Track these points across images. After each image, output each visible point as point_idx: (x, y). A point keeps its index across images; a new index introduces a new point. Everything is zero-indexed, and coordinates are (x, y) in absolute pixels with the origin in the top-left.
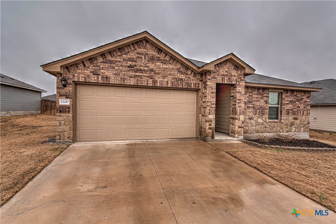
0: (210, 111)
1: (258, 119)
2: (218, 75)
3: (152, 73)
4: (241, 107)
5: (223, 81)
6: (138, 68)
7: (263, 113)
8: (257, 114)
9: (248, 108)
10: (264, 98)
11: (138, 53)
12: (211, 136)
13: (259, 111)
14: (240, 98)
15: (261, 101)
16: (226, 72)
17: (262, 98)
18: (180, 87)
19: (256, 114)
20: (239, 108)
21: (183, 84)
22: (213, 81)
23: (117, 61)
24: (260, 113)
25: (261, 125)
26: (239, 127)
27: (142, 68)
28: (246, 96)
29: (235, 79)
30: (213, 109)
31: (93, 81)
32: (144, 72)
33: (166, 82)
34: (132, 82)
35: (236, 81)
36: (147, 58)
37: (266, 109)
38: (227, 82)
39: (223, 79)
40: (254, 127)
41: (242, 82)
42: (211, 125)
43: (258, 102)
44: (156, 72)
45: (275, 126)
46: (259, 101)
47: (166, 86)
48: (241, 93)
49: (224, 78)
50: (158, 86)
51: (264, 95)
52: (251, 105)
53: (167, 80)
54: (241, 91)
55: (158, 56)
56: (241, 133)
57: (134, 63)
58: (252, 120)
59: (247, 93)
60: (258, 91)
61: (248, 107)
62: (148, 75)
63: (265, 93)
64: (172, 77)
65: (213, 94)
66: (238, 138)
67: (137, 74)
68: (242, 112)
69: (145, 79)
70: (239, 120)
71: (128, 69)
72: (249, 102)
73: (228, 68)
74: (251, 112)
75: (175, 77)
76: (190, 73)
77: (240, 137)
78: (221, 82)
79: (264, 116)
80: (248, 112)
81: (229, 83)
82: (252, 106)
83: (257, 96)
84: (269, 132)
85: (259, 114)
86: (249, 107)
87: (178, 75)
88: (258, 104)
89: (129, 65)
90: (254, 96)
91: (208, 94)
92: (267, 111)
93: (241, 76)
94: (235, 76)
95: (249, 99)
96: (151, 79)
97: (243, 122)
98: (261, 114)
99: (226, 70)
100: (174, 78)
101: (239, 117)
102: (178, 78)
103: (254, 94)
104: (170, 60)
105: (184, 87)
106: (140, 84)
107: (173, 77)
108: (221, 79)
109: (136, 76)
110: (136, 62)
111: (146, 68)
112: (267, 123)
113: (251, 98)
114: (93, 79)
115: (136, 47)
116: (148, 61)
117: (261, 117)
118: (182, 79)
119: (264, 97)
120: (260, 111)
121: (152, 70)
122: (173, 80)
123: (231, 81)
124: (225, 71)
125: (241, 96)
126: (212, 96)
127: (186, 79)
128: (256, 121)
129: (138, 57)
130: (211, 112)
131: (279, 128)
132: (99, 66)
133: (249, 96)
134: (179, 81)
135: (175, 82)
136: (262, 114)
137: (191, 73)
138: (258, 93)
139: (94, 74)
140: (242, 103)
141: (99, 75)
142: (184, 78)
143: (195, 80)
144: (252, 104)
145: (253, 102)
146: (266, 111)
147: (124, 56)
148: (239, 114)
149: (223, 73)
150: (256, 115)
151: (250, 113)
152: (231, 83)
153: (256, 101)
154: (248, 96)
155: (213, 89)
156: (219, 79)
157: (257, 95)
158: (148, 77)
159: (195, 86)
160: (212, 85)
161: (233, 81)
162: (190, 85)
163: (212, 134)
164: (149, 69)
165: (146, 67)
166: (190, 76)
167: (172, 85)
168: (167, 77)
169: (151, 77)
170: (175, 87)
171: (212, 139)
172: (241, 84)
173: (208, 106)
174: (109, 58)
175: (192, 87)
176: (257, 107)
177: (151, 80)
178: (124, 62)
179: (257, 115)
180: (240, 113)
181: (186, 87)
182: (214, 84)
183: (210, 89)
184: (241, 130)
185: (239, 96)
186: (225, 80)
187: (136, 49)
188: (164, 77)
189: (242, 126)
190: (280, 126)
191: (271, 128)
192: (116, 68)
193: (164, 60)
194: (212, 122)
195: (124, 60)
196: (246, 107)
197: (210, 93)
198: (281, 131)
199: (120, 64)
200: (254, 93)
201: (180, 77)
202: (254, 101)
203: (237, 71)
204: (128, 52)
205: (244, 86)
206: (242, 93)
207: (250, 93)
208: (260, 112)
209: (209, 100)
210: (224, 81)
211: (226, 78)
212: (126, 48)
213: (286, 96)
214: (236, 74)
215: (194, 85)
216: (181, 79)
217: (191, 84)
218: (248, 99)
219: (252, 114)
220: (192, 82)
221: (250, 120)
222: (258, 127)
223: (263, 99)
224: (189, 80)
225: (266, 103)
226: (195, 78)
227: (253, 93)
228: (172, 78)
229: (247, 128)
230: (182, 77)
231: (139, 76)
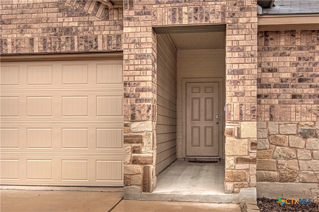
0: (133, 109)
2: (157, 2)
4: (243, 94)
5: (174, 19)
9: (297, 100)
12: (140, 182)
14: (241, 67)
18: (64, 49)
20: (235, 99)
21: (73, 41)
22: (142, 23)
26: (240, 160)
28: (284, 62)
29: (218, 8)
30: (142, 104)
33: (27, 41)
35: (223, 14)
38: (189, 21)
39: (174, 14)
41: (248, 14)
42: (139, 152)
47: (27, 51)
48: (242, 50)
49: (180, 10)
52: (306, 91)
53: (29, 36)
54: (241, 43)
56: (245, 180)
58: (311, 140)
59: (288, 52)
61: (294, 97)
64: (42, 25)
65: (144, 61)
66: (237, 195)
68: (249, 112)
70: (239, 137)
72: (300, 80)
74: (310, 111)
75: (51, 24)
76: (92, 9)
77: (242, 190)
78: (168, 22)
80: (297, 111)
81: (198, 22)
82: (313, 91)
86: (300, 96)
87: (60, 20)
90: (318, 58)
91: (127, 60)
95: (299, 70)
97: (253, 144)
100: (48, 29)
101: (239, 129)
102: (60, 28)
105: (76, 50)
107: (45, 26)
108: (170, 13)
113: (305, 66)
118: (72, 28)
122: (45, 35)
123: (205, 15)
125: (242, 60)
126: (141, 66)
127: (80, 29)
130: (137, 113)
133: (300, 59)
134: (61, 35)
135: (50, 39)
137: (96, 9)
140: (248, 82)
142: (76, 24)
143: (107, 28)
144: (311, 86)
145: (317, 79)
148: (237, 117)
152: (204, 22)
154: (295, 59)
155: (143, 46)
156: (163, 15)
159: (109, 45)
160: (139, 35)
161: (211, 17)
162: (94, 43)
163: (144, 178)
166: (92, 19)
167: (45, 47)
168: (30, 28)
170: (53, 51)
171: (144, 191)
172: (241, 20)
173: (128, 97)
175: (100, 49)
180: (241, 114)
181: (82, 48)
182: (147, 31)
183: (132, 46)
184: (248, 170)
185: (235, 61)
186: (181, 14)
188: (23, 28)
189: (251, 155)
194: (140, 141)
196: (289, 96)
197: (132, 57)
201: (65, 24)
205: (255, 26)
206: (249, 49)
207: (301, 48)
209: (131, 79)
210: (180, 19)
211: (185, 9)
215: (103, 42)
216: (68, 30)
217: (96, 39)
218: (294, 70)
219: (315, 119)
220: (99, 33)
221: (305, 138)
224: (91, 28)
226: (107, 22)
227: (313, 48)
228: (43, 29)
229: (292, 165)
230: (71, 24)
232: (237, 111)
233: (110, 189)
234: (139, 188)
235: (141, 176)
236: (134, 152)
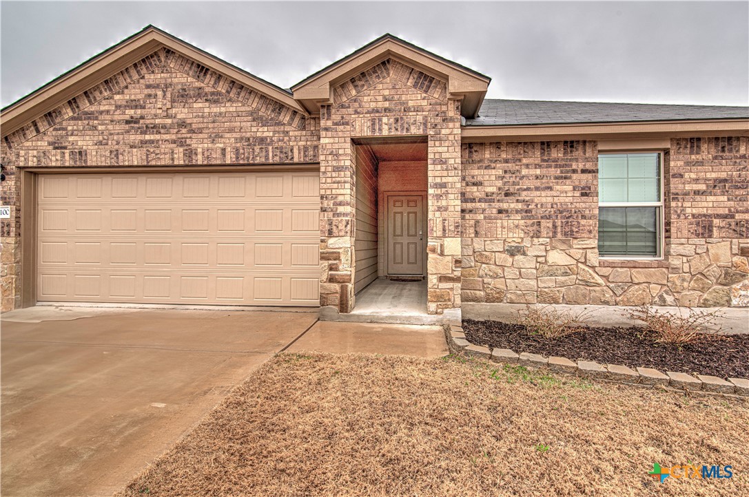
0: (331, 224)
1: (546, 251)
2: (356, 112)
3: (184, 131)
4: (446, 209)
5: (373, 130)
6: (148, 122)
7: (572, 231)
8: (544, 232)
9: (503, 216)
10: (575, 176)
11: (148, 87)
12: (337, 302)
13: (550, 225)
14: (444, 180)
15: (558, 187)
16: (386, 99)
17: (566, 178)
18: (258, 160)
19: (537, 235)
20: (437, 214)
21: (267, 151)
22: (340, 134)
23: (101, 113)
24: (555, 233)
25: (565, 274)
26: (443, 278)
27: (157, 121)
28: (490, 176)
29: (420, 118)
30: (340, 219)
31: (54, 164)
32: (162, 131)
33: (219, 151)
34: (135, 158)
35: (425, 124)
36: (168, 95)
37: (584, 217)
38: (390, 132)
39: (373, 124)
40: (533, 283)
41: (451, 125)
42: (337, 269)
43: (549, 193)
44: (194, 126)
45: (636, 281)
46: (550, 188)
47: (219, 162)
48: (445, 163)
49: (380, 120)
50: (200, 163)
51: (574, 167)
52: (512, 206)
53: (221, 146)
54: (444, 156)
55: (197, 84)
56: (449, 300)
57: (139, 111)
58: (519, 257)
59: (493, 165)
60: (542, 154)
61: (500, 212)
62: (174, 137)
63: (577, 160)
64: (235, 135)
65: (342, 173)
66: (441, 316)
67: (147, 137)
68: (452, 228)
69: (165, 147)
70: (442, 254)
71: (127, 127)
72: (507, 195)
73: (394, 88)
74: (517, 226)
75: (244, 134)
76: (288, 118)
77: (446, 311)
78: (367, 133)
79: (575, 241)
80: (503, 227)
81: (399, 133)
82: (520, 206)
83: (538, 172)
84: (606, 303)
85: (551, 234)
86: (507, 211)
87: (254, 129)
88: (544, 198)
89: (127, 117)
90: (524, 172)
91: (324, 173)
92: (593, 224)
93: (444, 108)
94: (418, 109)
95: (505, 184)
96: (182, 146)
97: (458, 262)
98: (559, 236)
99: (386, 93)
100: (242, 139)
101: (441, 246)
102: (254, 138)
103: (527, 166)
104: (228, 92)
105: (271, 161)
106: (153, 163)
107: (238, 135)
108: (369, 124)
109: (143, 142)
110: (144, 108)
111: (169, 121)
112: (593, 267)
113: (512, 180)
114: (54, 159)
115: (144, 71)
116: (173, 101)
117: (564, 247)
118: (266, 138)
119: (574, 171)
120: (554, 222)
121: (182, 124)
122: (238, 145)
123: (406, 126)
124: (380, 98)
125: (445, 173)
126: (339, 179)
127: (275, 139)
128: (539, 260)
129: (150, 96)
130: (334, 228)
131: (656, 290)
132: (65, 129)
133: (506, 172)
134: (255, 145)
135: (244, 149)
136: (566, 234)
137: (292, 119)
138: (543, 160)
139: (56, 148)
140: (451, 196)
141: (65, 148)
142: (271, 134)
143: (303, 138)
144: (518, 201)
145: (524, 193)
146: (583, 222)
147: (117, 97)
148: (440, 233)
149: (373, 105)
150: (538, 237)
151: (509, 229)
152: (405, 133)
153: (537, 189)
154: (500, 172)
155: (341, 158)
156: (362, 126)
157: (537, 166)
158: (174, 142)
159: (305, 156)
160: (336, 146)
161: (412, 127)
162: (290, 154)
163: (341, 297)
164: (175, 121)
165: (167, 116)
166: (287, 128)
167: (237, 158)
168: (222, 137)
169: (181, 142)
170: (246, 162)
171: (341, 311)
172: (443, 132)
173: (325, 211)
174: (85, 106)
175: (296, 160)
176: (541, 211)
177: (181, 149)
178: (118, 112)
179: (541, 240)
180: (444, 230)
181: (277, 159)
182: (345, 142)
183: (330, 157)
184: (452, 289)
185: (437, 174)
186: (381, 125)
187: (143, 78)
188: (215, 138)
189: (456, 273)
190: (665, 282)
191: (612, 285)
192: (100, 128)
193: (212, 94)
194: (338, 258)
195: (118, 107)
196: (495, 211)
197: (330, 169)
198: (669, 299)
199: (108, 117)
200: (525, 161)
201: (259, 134)
202: (528, 189)
203: (426, 92)
204: (126, 87)
205: (458, 138)
206: (452, 161)
207: (506, 161)
208: (555, 227)
209: (329, 192)
210: (380, 130)
211: (385, 120)
212: (121, 79)
213: (687, 163)
214: (425, 103)
215: (299, 153)
216: (262, 140)
217: (292, 150)
218: (500, 183)
219: (522, 235)
220: (295, 143)
221: (512, 255)
222: (548, 283)
223: (568, 182)
224: (286, 139)
225: (583, 195)
226: (304, 133)
227: (520, 160)
228: (236, 139)
229: (499, 283)
230: (266, 134)
231: (152, 142)
232: (440, 227)
233: (305, 310)
234: (336, 308)
235: (338, 296)
236: (331, 269)
